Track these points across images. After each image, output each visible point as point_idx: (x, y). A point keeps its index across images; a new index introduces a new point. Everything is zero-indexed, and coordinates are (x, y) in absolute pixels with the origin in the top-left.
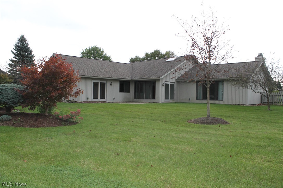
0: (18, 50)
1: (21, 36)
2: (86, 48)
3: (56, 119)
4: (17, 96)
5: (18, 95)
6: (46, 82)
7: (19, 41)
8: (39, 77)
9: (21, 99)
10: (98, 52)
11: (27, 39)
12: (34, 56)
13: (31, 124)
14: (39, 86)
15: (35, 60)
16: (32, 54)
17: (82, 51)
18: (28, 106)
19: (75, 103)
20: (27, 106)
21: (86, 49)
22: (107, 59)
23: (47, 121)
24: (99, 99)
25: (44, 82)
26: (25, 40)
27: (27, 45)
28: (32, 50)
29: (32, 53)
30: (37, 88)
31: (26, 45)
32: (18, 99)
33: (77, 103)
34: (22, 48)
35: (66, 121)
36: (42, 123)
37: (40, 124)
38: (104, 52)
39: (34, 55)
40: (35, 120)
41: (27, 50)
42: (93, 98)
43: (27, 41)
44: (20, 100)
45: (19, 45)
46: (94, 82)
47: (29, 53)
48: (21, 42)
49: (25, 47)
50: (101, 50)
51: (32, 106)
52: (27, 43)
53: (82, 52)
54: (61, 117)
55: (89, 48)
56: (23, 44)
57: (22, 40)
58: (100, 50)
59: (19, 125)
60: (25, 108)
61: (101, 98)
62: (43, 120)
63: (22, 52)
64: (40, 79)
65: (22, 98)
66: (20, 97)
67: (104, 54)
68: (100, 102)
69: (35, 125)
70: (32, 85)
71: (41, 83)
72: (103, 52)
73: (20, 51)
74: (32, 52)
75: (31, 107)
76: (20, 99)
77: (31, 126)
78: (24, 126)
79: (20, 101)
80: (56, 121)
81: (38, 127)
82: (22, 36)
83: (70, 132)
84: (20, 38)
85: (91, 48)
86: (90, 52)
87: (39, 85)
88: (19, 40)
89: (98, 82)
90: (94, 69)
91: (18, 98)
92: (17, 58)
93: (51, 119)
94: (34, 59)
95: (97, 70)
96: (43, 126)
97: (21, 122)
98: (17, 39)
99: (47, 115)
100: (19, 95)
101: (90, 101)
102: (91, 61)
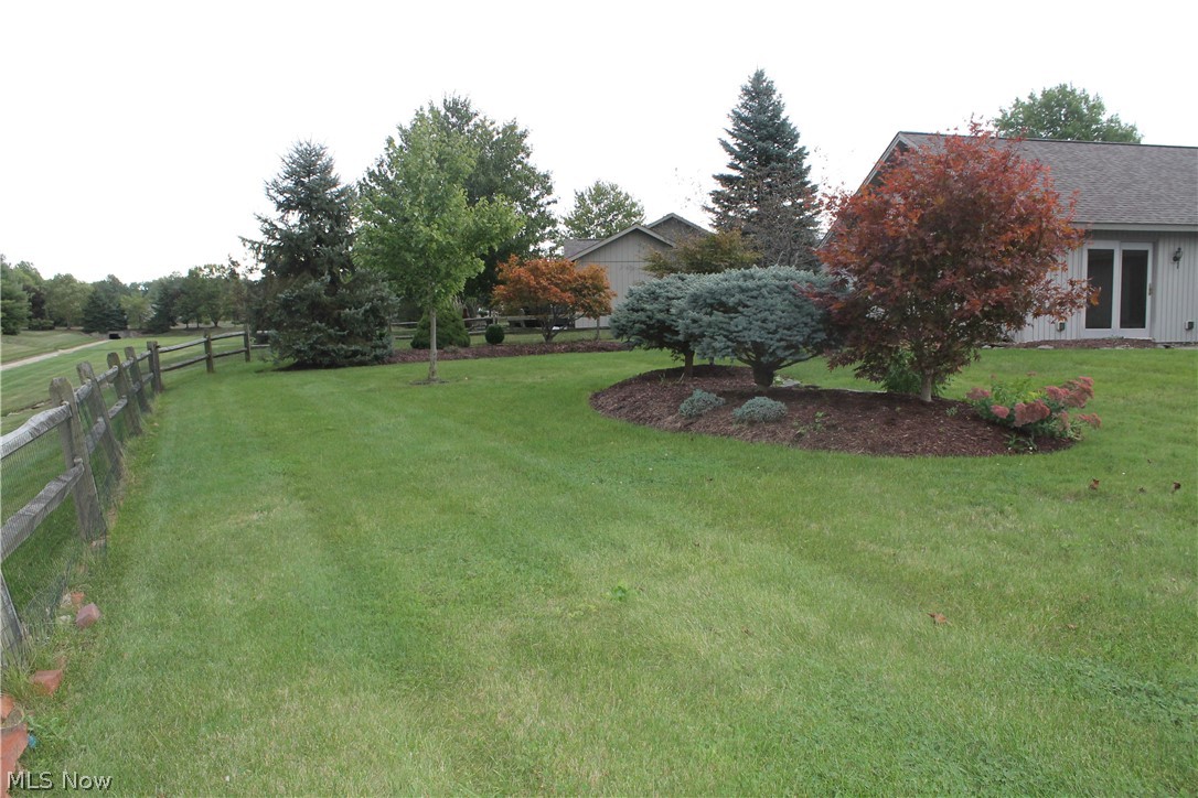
0: (744, 135)
1: (752, 76)
2: (1017, 100)
3: (976, 418)
4: (804, 319)
5: (807, 315)
6: (936, 252)
7: (746, 98)
8: (905, 229)
9: (819, 330)
10: (1074, 112)
11: (775, 86)
12: (805, 152)
13: (872, 438)
14: (905, 271)
15: (809, 168)
16: (799, 145)
17: (999, 116)
18: (852, 361)
19: (1005, 346)
20: (845, 361)
21: (1018, 104)
22: (1121, 137)
23: (941, 430)
24: (1116, 330)
25: (926, 253)
26: (769, 91)
27: (778, 109)
28: (798, 130)
29: (796, 142)
30: (896, 281)
31: (773, 110)
32: (807, 331)
33: (1018, 347)
34: (759, 126)
35: (1023, 432)
36: (919, 434)
37: (909, 439)
38: (1103, 109)
39: (804, 148)
40: (887, 424)
41: (778, 130)
42: (1121, 327)
43: (777, 93)
44: (815, 336)
45: (746, 114)
46: (1089, 251)
47: (787, 143)
48: (752, 99)
49: (771, 119)
50: (1091, 99)
51: (868, 362)
52: (779, 103)
53: (997, 120)
54: (1001, 410)
55: (1031, 97)
56: (762, 109)
57: (759, 91)
58: (1086, 99)
59: (820, 443)
60: (840, 366)
61: (1124, 324)
62: (923, 423)
63: (760, 139)
64: (909, 237)
65: (821, 326)
66: (814, 323)
67: (1104, 118)
68: (1122, 341)
69: (888, 445)
70: (875, 267)
71: (914, 258)
72: (1097, 107)
73: (750, 137)
74: (797, 136)
75: (865, 366)
76: (814, 332)
77: (874, 449)
78: (844, 446)
79: (814, 338)
80: (975, 428)
81: (900, 452)
82: (756, 74)
83: (1073, 488)
84: (749, 85)
85: (1039, 96)
86: (1038, 118)
87: (903, 266)
88: (747, 92)
89: (1113, 251)
90: (1090, 190)
91: (806, 324)
92: (741, 165)
93: (953, 418)
94: (806, 163)
95: (1105, 193)
96: (924, 451)
97: (828, 427)
98: (740, 88)
99: (929, 399)
100: (810, 315)
101: (1074, 338)
102: (1071, 153)
